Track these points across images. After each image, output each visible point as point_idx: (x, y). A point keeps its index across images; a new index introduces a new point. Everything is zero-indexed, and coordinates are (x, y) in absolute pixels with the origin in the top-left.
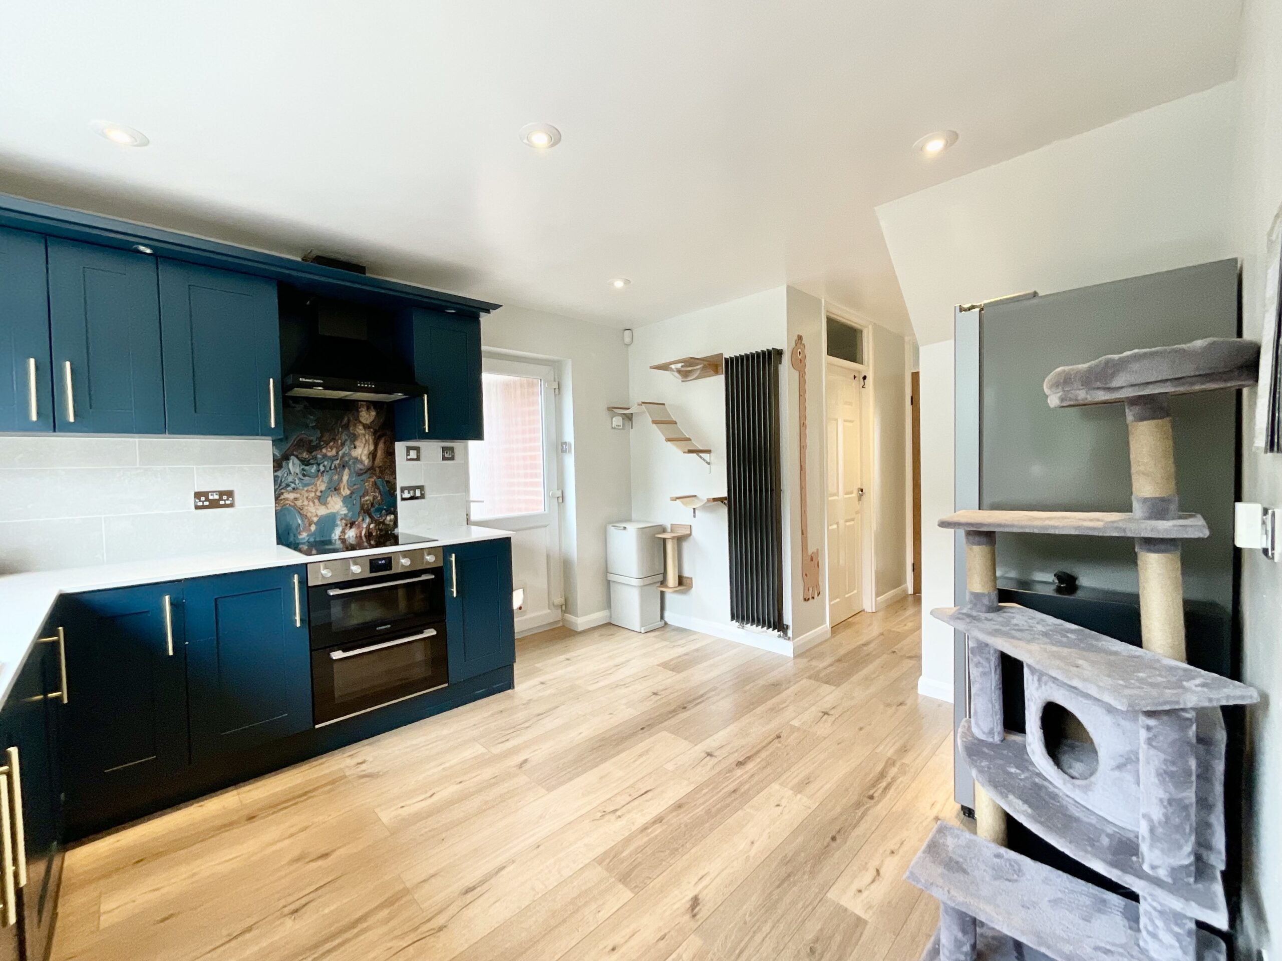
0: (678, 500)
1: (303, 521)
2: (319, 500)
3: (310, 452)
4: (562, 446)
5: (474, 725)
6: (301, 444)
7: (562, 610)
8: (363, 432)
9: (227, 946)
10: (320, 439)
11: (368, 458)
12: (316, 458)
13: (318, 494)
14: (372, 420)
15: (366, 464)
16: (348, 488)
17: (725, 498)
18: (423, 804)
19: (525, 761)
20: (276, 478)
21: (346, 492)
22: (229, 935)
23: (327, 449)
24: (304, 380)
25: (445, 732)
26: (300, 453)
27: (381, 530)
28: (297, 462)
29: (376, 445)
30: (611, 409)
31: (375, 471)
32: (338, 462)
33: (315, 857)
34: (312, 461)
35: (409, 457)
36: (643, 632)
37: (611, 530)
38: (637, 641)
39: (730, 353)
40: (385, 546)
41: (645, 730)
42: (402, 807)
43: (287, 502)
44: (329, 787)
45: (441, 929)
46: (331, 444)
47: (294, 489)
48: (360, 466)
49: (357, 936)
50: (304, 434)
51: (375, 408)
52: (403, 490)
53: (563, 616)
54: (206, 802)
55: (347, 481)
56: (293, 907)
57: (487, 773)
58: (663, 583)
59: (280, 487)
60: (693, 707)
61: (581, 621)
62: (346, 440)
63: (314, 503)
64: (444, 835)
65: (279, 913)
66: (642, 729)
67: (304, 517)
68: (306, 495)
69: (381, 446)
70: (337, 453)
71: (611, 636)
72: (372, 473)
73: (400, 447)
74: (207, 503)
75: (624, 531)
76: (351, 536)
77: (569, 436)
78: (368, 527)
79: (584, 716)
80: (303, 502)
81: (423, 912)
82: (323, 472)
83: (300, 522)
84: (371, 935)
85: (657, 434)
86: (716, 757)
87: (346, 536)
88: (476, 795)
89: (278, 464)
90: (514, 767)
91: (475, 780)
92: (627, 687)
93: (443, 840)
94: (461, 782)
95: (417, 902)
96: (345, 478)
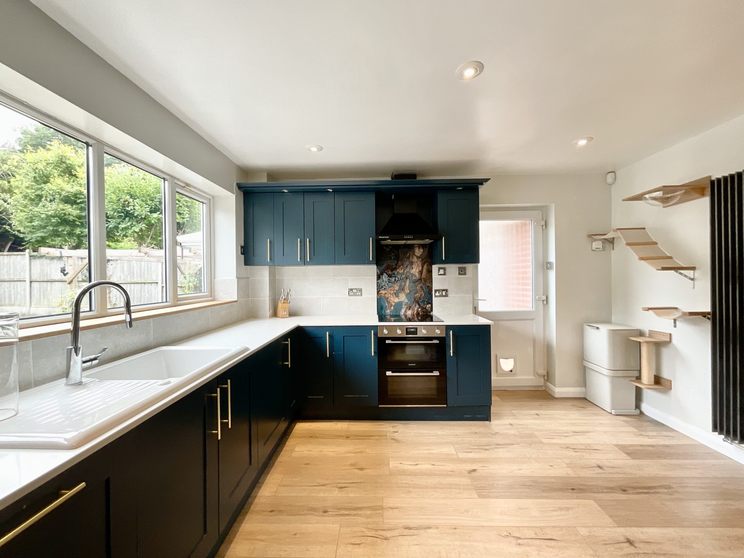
0: (650, 311)
1: (388, 304)
2: (395, 294)
3: (392, 271)
4: (547, 264)
5: (457, 435)
6: (389, 268)
7: (544, 379)
8: (416, 260)
9: (316, 487)
10: (396, 265)
11: (419, 273)
12: (394, 274)
13: (395, 291)
14: (421, 253)
15: (417, 277)
16: (409, 289)
17: (709, 313)
18: (410, 467)
19: (474, 470)
20: (377, 283)
21: (407, 291)
22: (318, 483)
23: (399, 270)
24: (381, 237)
25: (440, 432)
26: (388, 272)
27: (424, 312)
28: (386, 276)
29: (423, 267)
30: (590, 236)
31: (422, 280)
32: (404, 276)
33: (358, 468)
34: (392, 275)
35: (439, 273)
36: (613, 413)
37: (588, 329)
38: (606, 420)
39: (717, 174)
40: (426, 321)
41: (575, 491)
42: (401, 464)
43: (382, 295)
44: (378, 438)
45: (386, 539)
46: (402, 267)
47: (385, 289)
48: (414, 278)
49: (355, 515)
50: (389, 262)
51: (423, 248)
52: (436, 291)
53: (545, 383)
54: (339, 423)
55: (408, 285)
56: (341, 485)
57: (450, 467)
58: (639, 378)
59: (379, 288)
60: (634, 493)
61: (558, 391)
62: (408, 265)
63: (393, 296)
64: (411, 489)
65: (336, 484)
66: (573, 489)
67: (389, 302)
68: (390, 291)
69: (425, 267)
70: (404, 271)
71: (582, 409)
72: (420, 282)
73: (435, 268)
74: (352, 294)
75: (596, 331)
76: (409, 313)
77: (552, 258)
78: (418, 311)
79: (529, 458)
80: (388, 295)
81: (383, 524)
82: (398, 281)
83: (387, 304)
84: (360, 520)
85: (632, 255)
86: (635, 547)
87: (407, 314)
88: (437, 477)
89: (379, 277)
90: (466, 471)
91: (441, 467)
92: (576, 452)
93: (410, 492)
94: (433, 465)
95: (383, 517)
96: (407, 284)
